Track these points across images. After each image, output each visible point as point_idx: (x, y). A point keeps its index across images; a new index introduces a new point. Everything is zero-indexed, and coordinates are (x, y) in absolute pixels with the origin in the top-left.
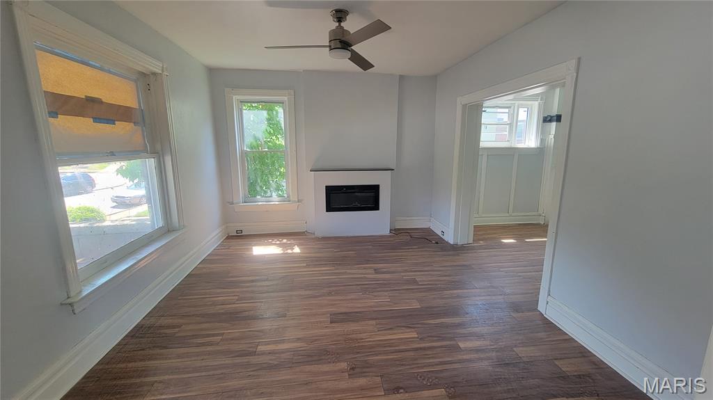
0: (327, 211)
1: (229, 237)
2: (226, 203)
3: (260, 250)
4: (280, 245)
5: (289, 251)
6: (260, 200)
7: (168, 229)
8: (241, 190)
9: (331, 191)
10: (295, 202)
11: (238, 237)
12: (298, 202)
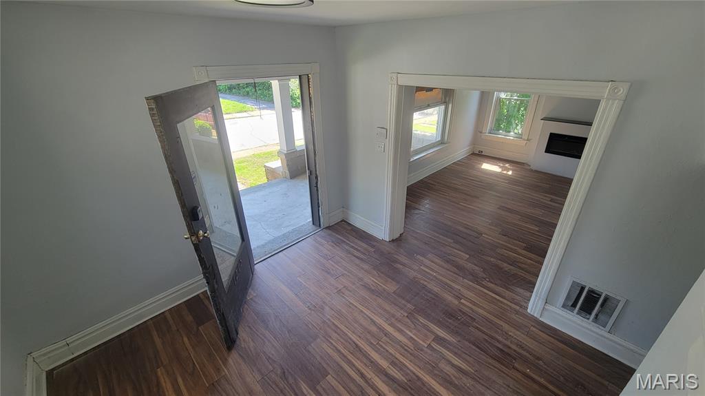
0: (546, 152)
1: (473, 154)
2: (478, 131)
3: (487, 166)
4: (500, 167)
5: (505, 172)
6: (501, 135)
7: (442, 142)
8: (490, 124)
9: (553, 137)
10: (524, 140)
11: (478, 155)
12: (528, 140)
